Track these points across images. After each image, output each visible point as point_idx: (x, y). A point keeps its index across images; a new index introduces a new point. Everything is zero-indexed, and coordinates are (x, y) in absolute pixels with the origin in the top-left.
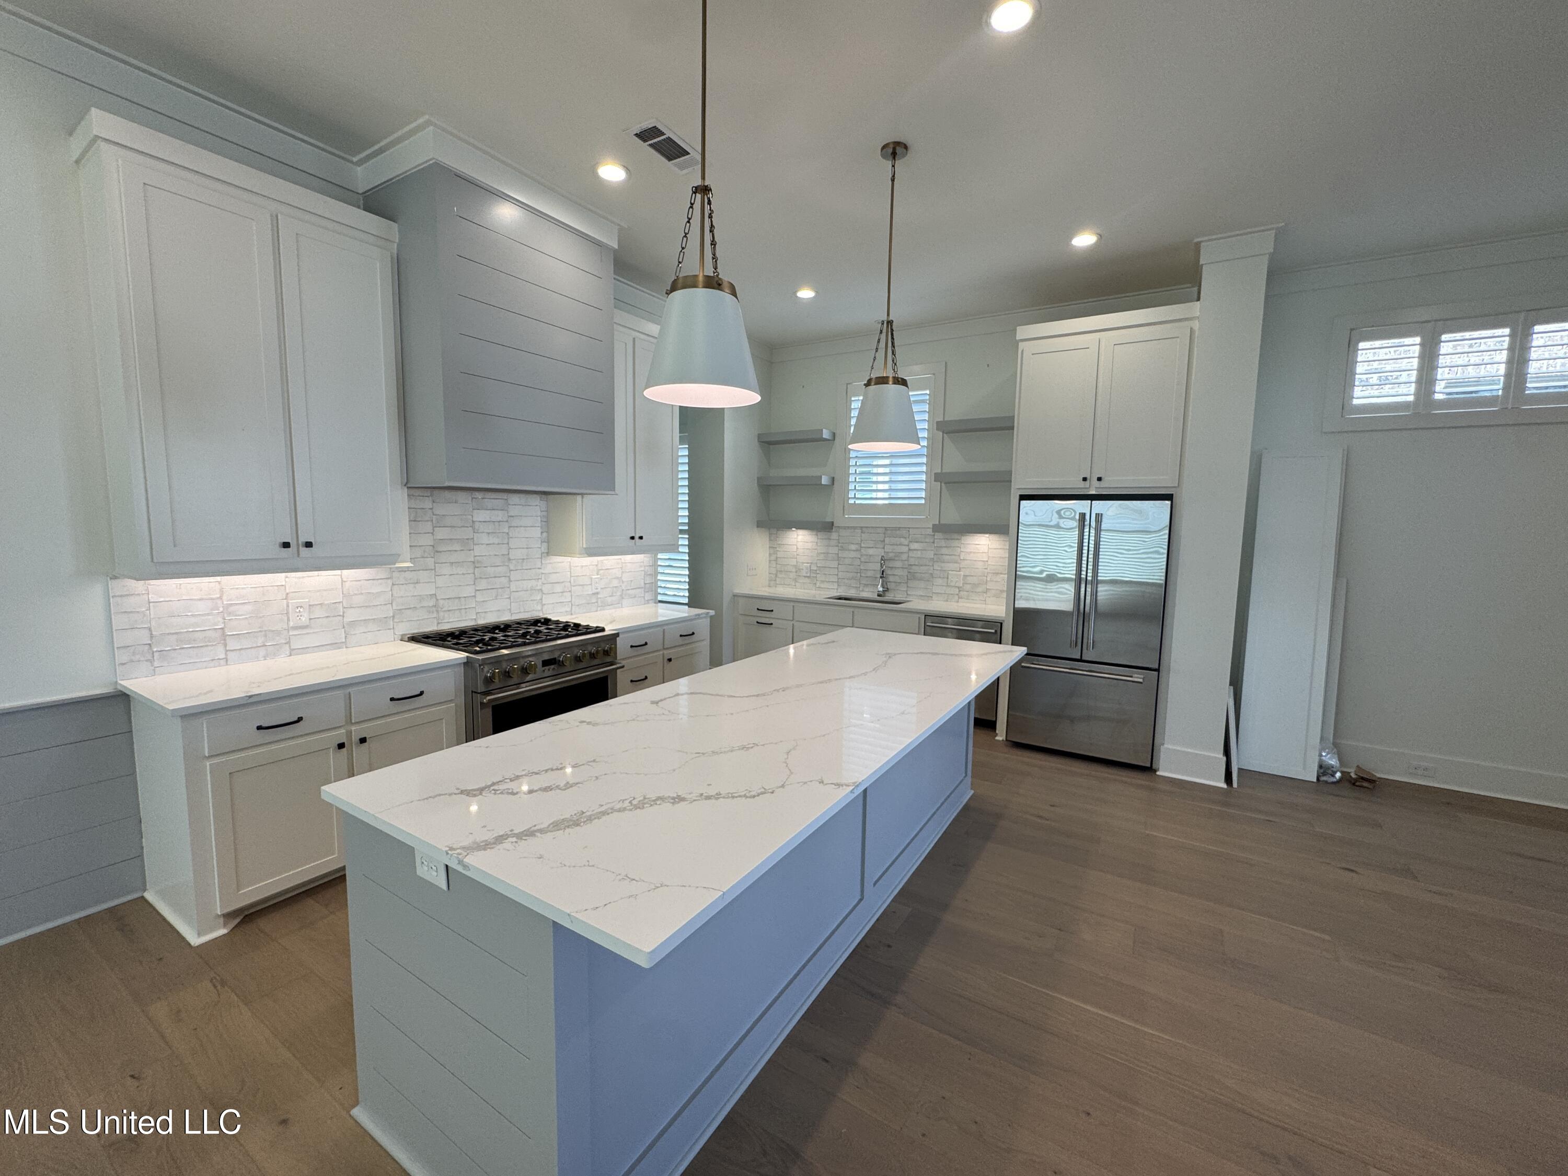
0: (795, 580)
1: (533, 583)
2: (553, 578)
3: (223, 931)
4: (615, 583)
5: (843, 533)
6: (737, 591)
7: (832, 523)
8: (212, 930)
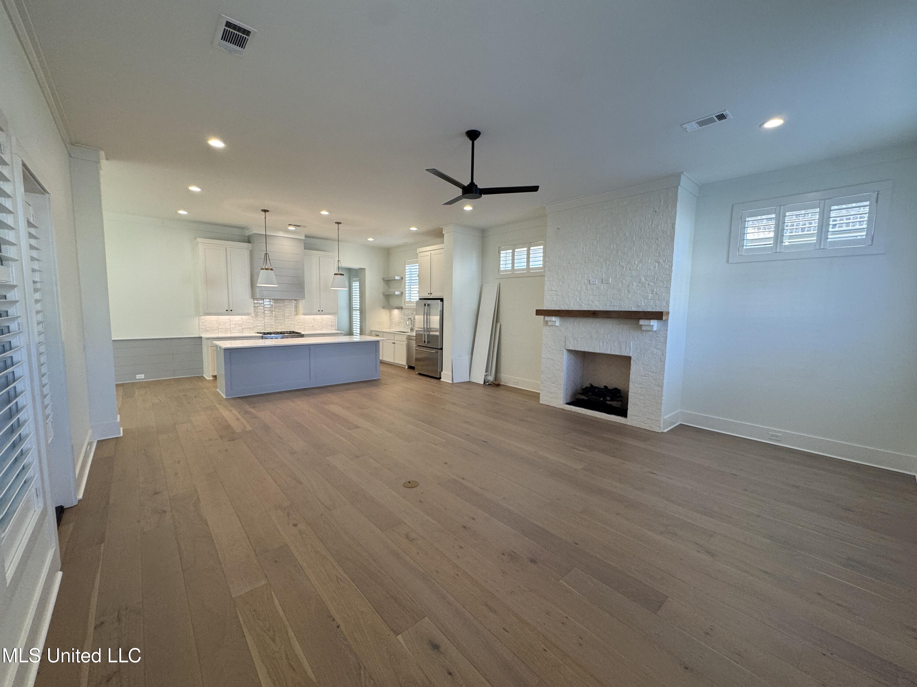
0: (395, 326)
1: (292, 322)
2: (298, 321)
3: (212, 379)
4: (320, 324)
5: (405, 310)
6: (373, 329)
7: (402, 307)
8: (210, 378)
